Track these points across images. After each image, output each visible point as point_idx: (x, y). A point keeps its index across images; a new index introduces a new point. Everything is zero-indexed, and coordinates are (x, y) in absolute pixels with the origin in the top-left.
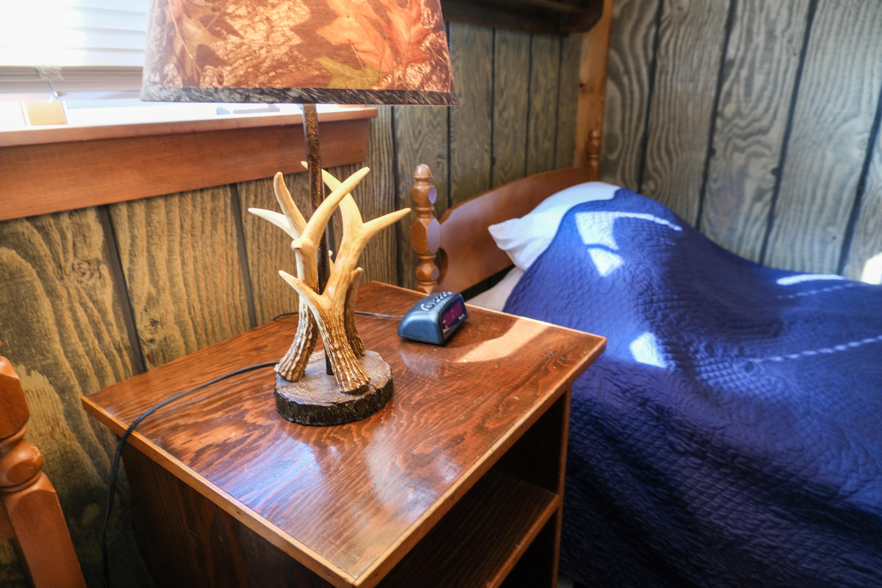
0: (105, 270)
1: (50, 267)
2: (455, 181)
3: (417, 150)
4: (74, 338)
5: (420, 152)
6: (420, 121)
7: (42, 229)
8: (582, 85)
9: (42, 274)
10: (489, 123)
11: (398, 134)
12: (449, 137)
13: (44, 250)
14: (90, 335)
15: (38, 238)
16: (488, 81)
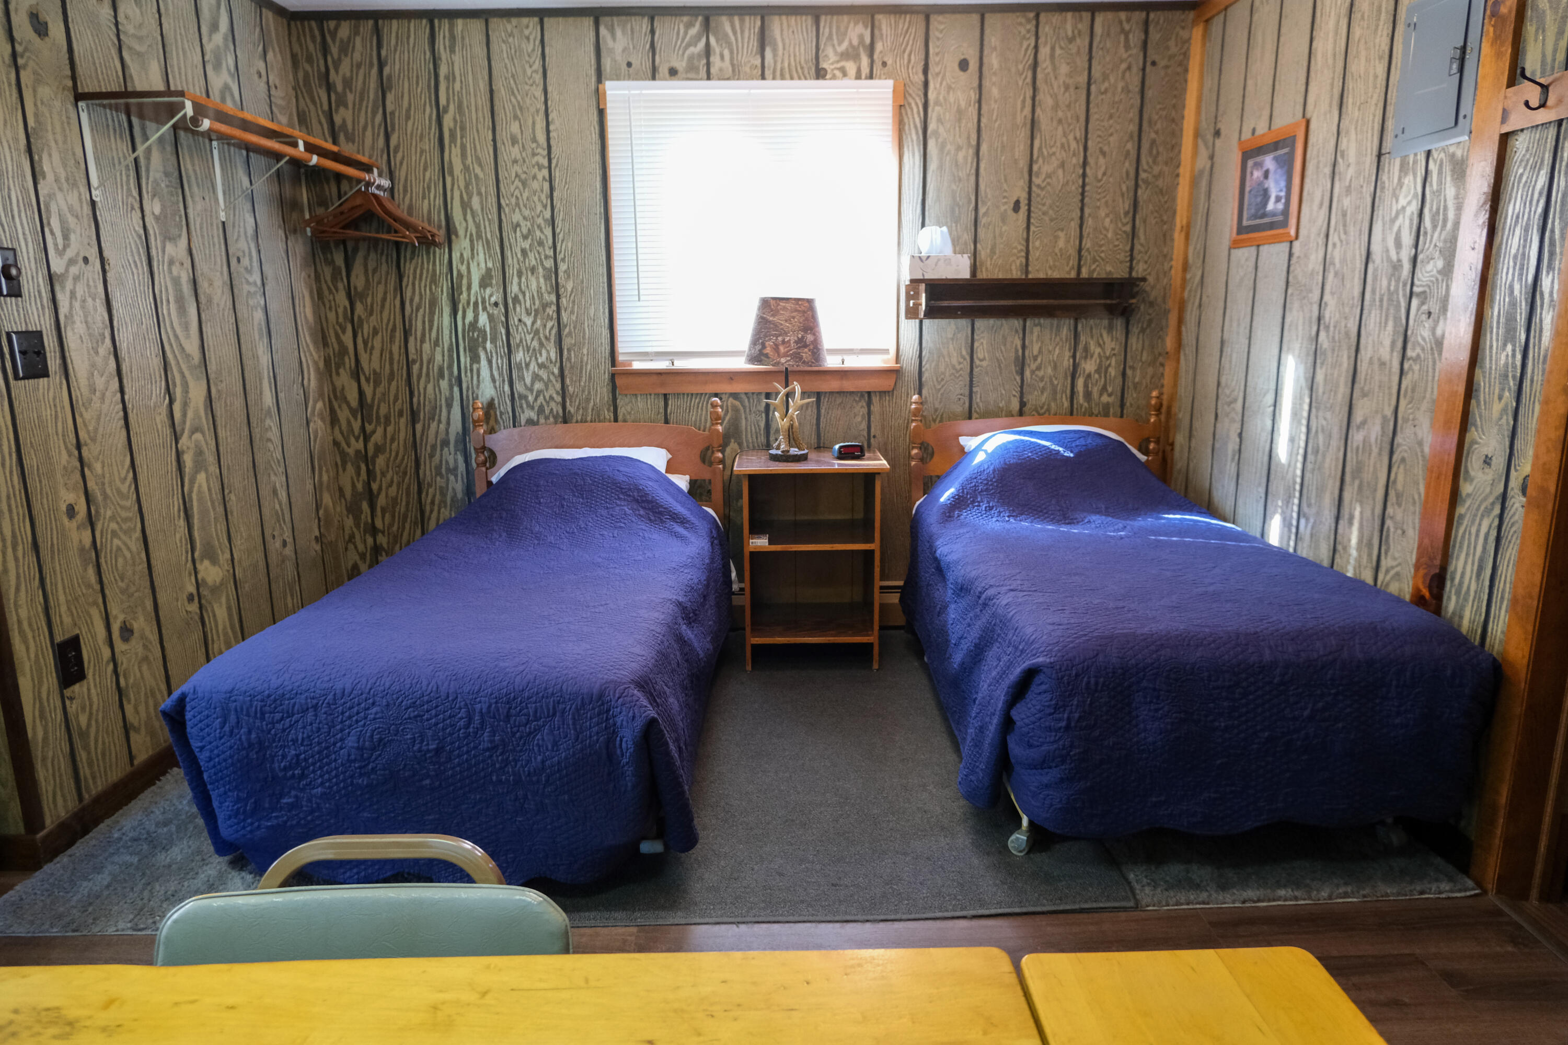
0: (764, 415)
1: (748, 410)
2: (976, 412)
3: (939, 390)
4: (749, 436)
5: (942, 391)
6: (943, 373)
7: (748, 398)
8: (1167, 353)
9: (745, 411)
10: (1018, 379)
11: (924, 379)
12: (971, 381)
13: (747, 403)
14: (754, 437)
15: (746, 400)
16: (1017, 351)
